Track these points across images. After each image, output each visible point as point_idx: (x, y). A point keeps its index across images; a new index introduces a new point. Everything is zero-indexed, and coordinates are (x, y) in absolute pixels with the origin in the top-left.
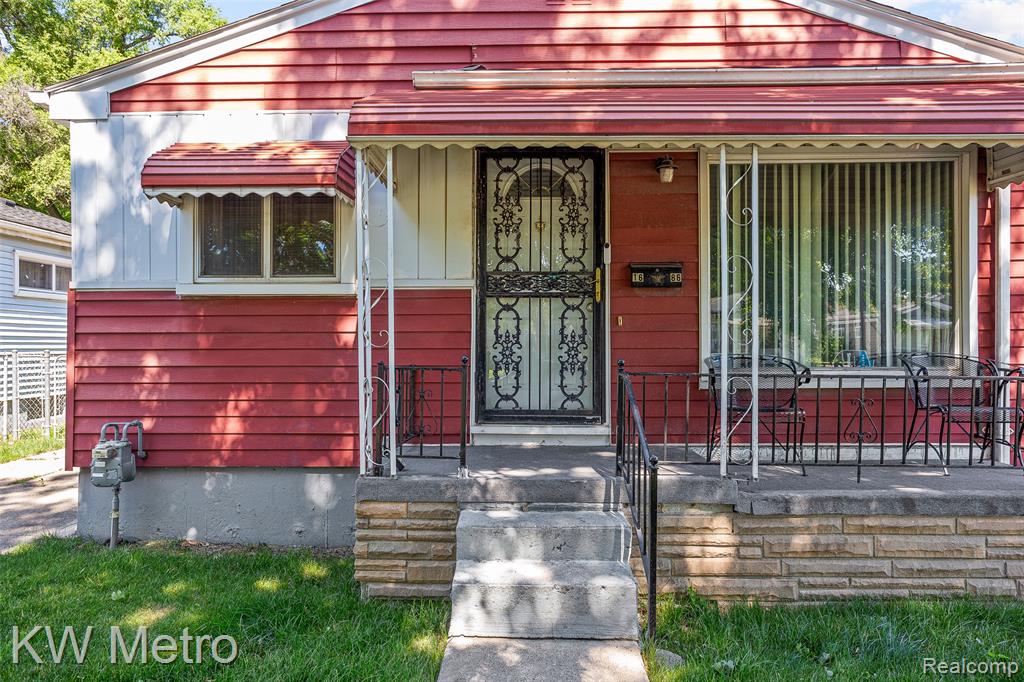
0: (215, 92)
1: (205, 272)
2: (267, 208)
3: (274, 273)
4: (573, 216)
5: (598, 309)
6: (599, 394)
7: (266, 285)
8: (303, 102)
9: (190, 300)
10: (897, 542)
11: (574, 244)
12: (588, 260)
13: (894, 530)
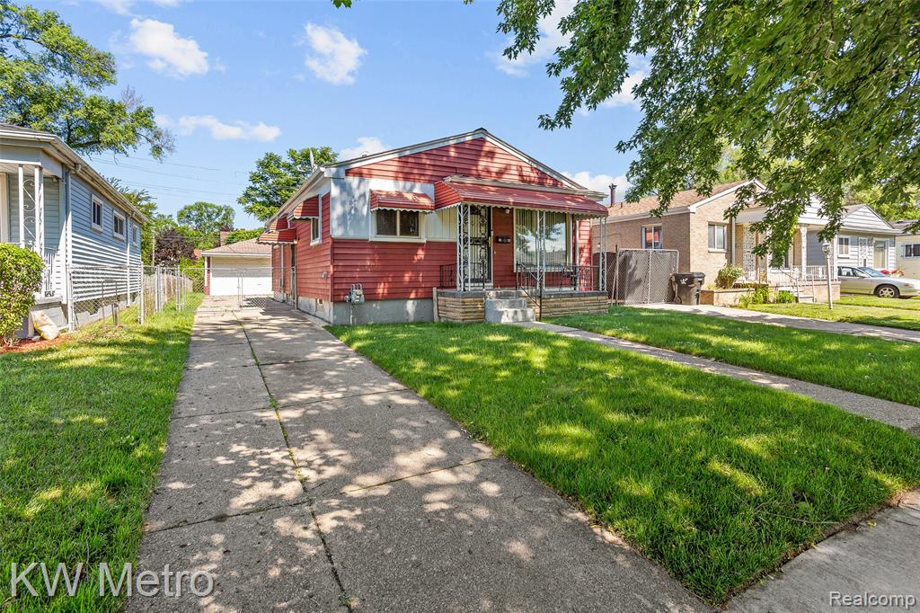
0: (375, 172)
1: (378, 234)
2: (398, 213)
3: (401, 234)
4: (483, 221)
5: (489, 249)
6: (489, 274)
7: (398, 238)
8: (406, 179)
9: (372, 243)
10: (570, 303)
11: (483, 229)
12: (486, 234)
13: (569, 301)
